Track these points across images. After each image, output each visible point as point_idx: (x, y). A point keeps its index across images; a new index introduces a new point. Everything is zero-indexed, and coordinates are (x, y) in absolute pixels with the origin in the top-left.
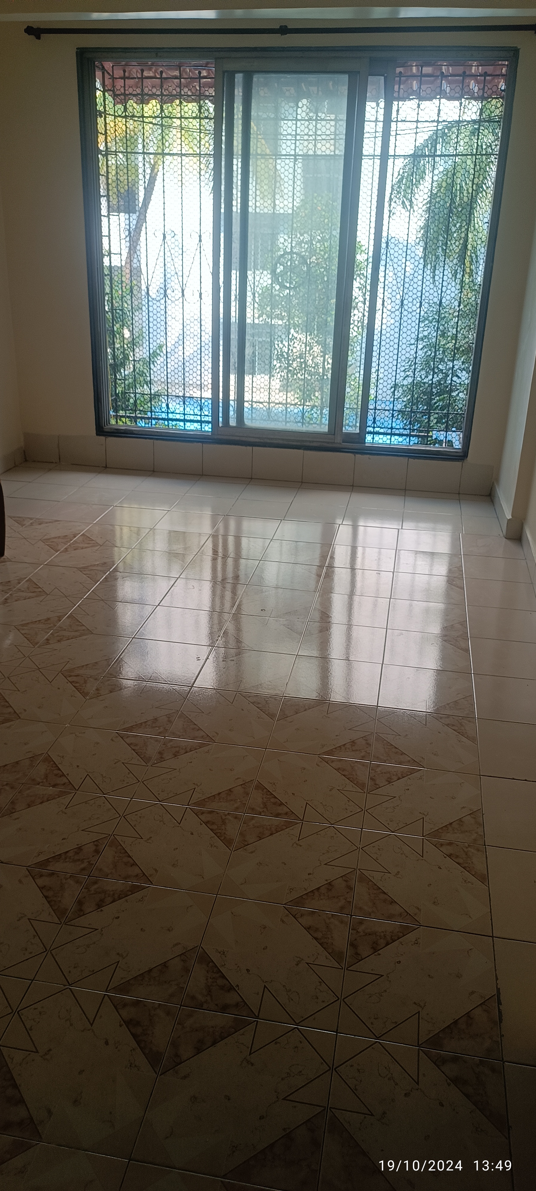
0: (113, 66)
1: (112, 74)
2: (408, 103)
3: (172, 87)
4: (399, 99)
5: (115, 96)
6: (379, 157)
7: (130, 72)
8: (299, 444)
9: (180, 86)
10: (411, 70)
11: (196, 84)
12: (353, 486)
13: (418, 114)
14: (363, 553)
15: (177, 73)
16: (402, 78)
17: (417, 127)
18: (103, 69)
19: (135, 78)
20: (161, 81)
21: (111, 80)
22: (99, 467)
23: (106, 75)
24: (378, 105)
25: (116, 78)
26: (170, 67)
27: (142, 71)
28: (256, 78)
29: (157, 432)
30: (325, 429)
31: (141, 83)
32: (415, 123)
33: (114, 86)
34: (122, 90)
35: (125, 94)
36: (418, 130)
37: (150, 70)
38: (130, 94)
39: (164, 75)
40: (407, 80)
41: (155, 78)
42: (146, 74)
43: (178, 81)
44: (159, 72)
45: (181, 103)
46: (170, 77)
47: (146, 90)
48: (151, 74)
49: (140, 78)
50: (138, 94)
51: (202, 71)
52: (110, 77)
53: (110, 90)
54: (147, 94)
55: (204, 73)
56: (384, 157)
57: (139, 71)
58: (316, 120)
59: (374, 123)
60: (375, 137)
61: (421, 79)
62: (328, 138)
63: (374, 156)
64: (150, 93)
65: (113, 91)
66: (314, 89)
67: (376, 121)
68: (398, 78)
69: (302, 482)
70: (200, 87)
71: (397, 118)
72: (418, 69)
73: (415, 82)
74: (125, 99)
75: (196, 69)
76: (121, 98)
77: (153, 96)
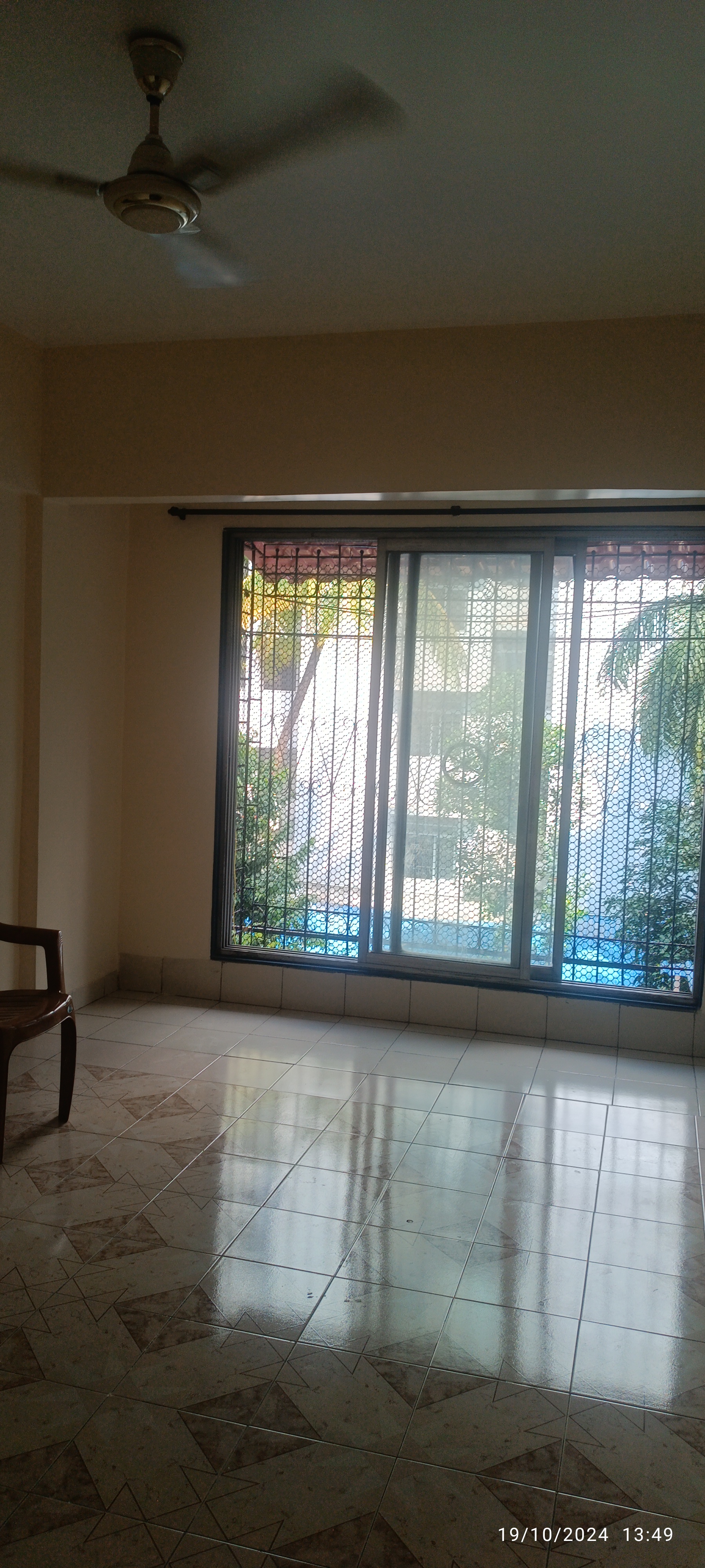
0: (265, 545)
1: (263, 553)
2: (604, 583)
3: (331, 566)
4: (592, 579)
5: (265, 575)
6: (570, 641)
7: (284, 551)
8: (472, 978)
9: (339, 565)
10: (606, 549)
11: (358, 564)
12: (545, 1038)
13: (616, 595)
14: (564, 1140)
15: (337, 552)
16: (596, 557)
17: (615, 609)
18: (254, 549)
19: (290, 557)
20: (318, 560)
21: (262, 559)
22: (211, 1000)
23: (257, 553)
24: (568, 585)
25: (268, 557)
26: (328, 546)
27: (298, 550)
28: (424, 558)
29: (289, 957)
30: (507, 961)
31: (295, 563)
32: (614, 604)
33: (264, 565)
34: (274, 569)
35: (276, 574)
36: (617, 612)
37: (306, 548)
38: (282, 573)
39: (322, 554)
40: (601, 559)
41: (312, 556)
42: (301, 553)
43: (337, 559)
44: (316, 551)
45: (339, 582)
46: (328, 555)
47: (300, 570)
48: (308, 553)
49: (294, 557)
50: (292, 573)
51: (364, 550)
52: (261, 556)
53: (260, 569)
54: (301, 574)
55: (367, 552)
56: (576, 640)
57: (295, 550)
58: (495, 601)
59: (564, 604)
60: (566, 619)
61: (618, 558)
62: (510, 619)
63: (565, 639)
64: (305, 572)
65: (264, 570)
66: (492, 568)
67: (566, 602)
68: (591, 557)
69: (476, 1030)
70: (362, 566)
71: (591, 598)
72: (614, 549)
73: (612, 561)
74: (276, 578)
75: (359, 548)
76: (273, 576)
77: (309, 575)
